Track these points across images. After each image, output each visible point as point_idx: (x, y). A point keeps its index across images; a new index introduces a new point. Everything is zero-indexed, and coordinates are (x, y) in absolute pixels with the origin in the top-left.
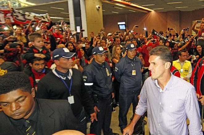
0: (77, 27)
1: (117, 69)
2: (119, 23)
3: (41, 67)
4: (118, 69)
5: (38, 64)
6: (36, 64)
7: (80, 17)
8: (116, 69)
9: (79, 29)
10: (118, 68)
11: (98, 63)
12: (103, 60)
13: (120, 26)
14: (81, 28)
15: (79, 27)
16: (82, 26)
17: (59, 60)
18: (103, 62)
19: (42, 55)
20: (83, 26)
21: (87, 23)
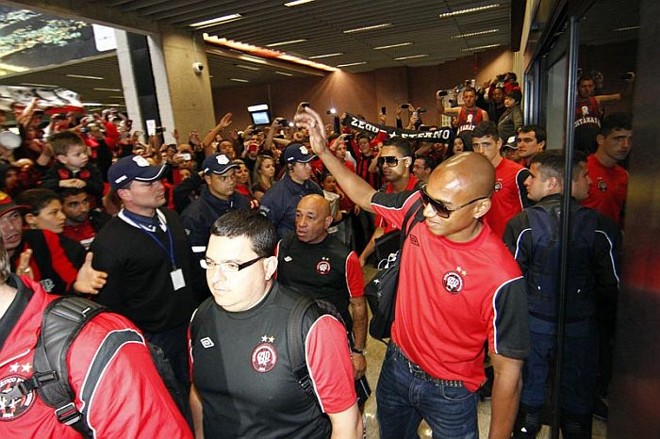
0: (148, 122)
1: (265, 209)
2: (251, 109)
3: (85, 208)
4: (268, 210)
5: (76, 203)
6: (71, 204)
7: (152, 96)
8: (263, 211)
9: (154, 126)
10: (269, 207)
11: (219, 196)
12: (228, 190)
13: (254, 115)
14: (159, 123)
15: (153, 122)
16: (159, 118)
17: (129, 189)
18: (230, 192)
19: (78, 181)
20: (162, 120)
21: (174, 109)
